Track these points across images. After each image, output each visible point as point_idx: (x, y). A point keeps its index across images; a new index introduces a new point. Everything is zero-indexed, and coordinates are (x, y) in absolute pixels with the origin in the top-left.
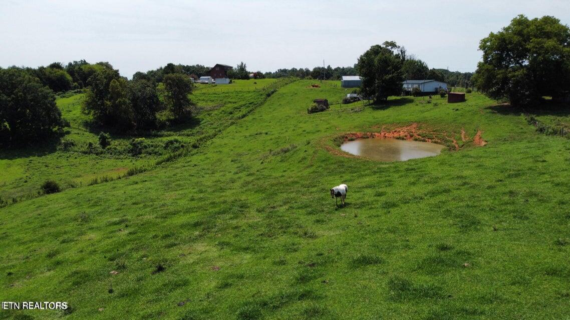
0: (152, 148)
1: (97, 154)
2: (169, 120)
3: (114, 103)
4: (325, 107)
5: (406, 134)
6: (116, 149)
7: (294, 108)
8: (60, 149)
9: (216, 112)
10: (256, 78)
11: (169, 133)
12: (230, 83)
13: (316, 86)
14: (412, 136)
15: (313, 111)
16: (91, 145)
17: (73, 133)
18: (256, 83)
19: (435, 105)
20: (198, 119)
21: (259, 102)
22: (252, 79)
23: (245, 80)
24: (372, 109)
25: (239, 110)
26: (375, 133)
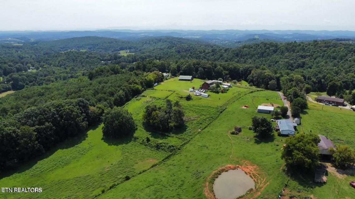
0: (164, 147)
1: (145, 145)
2: (174, 126)
3: (153, 122)
4: (238, 132)
5: (249, 171)
6: (152, 145)
7: (228, 126)
8: (133, 140)
9: (195, 122)
10: (222, 92)
11: (172, 135)
12: (208, 97)
13: (247, 107)
14: (250, 173)
15: (233, 133)
16: (143, 140)
17: (139, 128)
18: (220, 99)
19: (277, 150)
20: (186, 126)
21: (215, 117)
22: (220, 93)
23: (216, 94)
24: (254, 141)
25: (205, 121)
26: (240, 166)
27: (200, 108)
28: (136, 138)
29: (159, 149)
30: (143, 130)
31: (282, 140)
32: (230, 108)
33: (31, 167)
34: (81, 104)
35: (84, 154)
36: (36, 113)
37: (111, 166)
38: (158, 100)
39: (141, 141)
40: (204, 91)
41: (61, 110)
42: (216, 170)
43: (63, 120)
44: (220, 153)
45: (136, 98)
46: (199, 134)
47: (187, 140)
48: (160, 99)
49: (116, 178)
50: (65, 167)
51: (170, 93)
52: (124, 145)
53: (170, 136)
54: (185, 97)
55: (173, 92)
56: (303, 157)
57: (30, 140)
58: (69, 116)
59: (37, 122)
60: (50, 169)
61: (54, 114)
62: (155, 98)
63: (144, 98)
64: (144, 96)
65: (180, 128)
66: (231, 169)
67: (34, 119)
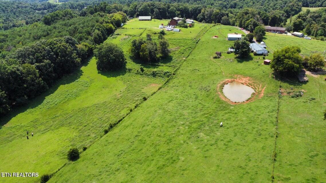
0: (160, 74)
1: (141, 75)
2: (160, 57)
3: (143, 54)
4: (220, 56)
5: (245, 82)
6: (147, 73)
7: (208, 53)
8: (128, 72)
9: (177, 52)
10: (190, 27)
11: (162, 64)
12: (179, 31)
13: (217, 37)
14: (246, 83)
15: (215, 58)
16: (138, 71)
17: (128, 62)
18: (191, 32)
19: (259, 65)
20: (171, 56)
21: (194, 47)
22: (189, 28)
23: (186, 29)
24: (237, 61)
25: (186, 51)
26: (235, 80)
27: (177, 41)
28: (130, 70)
29: (156, 76)
30: (132, 62)
31: (259, 58)
32: (203, 39)
33: (42, 102)
34: (70, 41)
35: (89, 87)
36: (32, 52)
37: (121, 93)
38: (134, 37)
39: (136, 72)
40: (173, 27)
41: (54, 48)
42: (220, 83)
43: (59, 57)
44: (212, 73)
45: (111, 36)
46: (186, 61)
47: (177, 67)
48: (135, 36)
49: (133, 100)
50: (78, 98)
51: (142, 31)
52: (121, 76)
53: (160, 66)
54: (159, 33)
55: (145, 29)
56: (293, 63)
57: (36, 76)
58: (64, 53)
59: (34, 61)
60: (63, 102)
61: (49, 52)
62: (131, 35)
63: (119, 36)
64: (118, 34)
65: (166, 58)
66: (229, 82)
67: (31, 57)
